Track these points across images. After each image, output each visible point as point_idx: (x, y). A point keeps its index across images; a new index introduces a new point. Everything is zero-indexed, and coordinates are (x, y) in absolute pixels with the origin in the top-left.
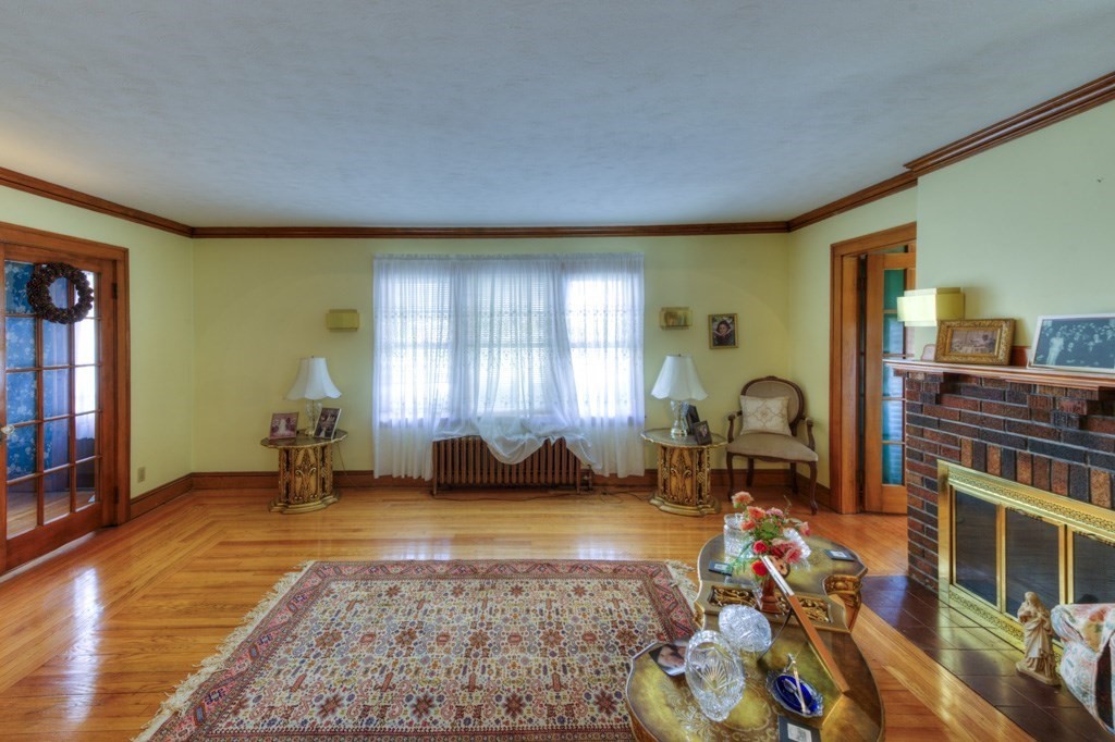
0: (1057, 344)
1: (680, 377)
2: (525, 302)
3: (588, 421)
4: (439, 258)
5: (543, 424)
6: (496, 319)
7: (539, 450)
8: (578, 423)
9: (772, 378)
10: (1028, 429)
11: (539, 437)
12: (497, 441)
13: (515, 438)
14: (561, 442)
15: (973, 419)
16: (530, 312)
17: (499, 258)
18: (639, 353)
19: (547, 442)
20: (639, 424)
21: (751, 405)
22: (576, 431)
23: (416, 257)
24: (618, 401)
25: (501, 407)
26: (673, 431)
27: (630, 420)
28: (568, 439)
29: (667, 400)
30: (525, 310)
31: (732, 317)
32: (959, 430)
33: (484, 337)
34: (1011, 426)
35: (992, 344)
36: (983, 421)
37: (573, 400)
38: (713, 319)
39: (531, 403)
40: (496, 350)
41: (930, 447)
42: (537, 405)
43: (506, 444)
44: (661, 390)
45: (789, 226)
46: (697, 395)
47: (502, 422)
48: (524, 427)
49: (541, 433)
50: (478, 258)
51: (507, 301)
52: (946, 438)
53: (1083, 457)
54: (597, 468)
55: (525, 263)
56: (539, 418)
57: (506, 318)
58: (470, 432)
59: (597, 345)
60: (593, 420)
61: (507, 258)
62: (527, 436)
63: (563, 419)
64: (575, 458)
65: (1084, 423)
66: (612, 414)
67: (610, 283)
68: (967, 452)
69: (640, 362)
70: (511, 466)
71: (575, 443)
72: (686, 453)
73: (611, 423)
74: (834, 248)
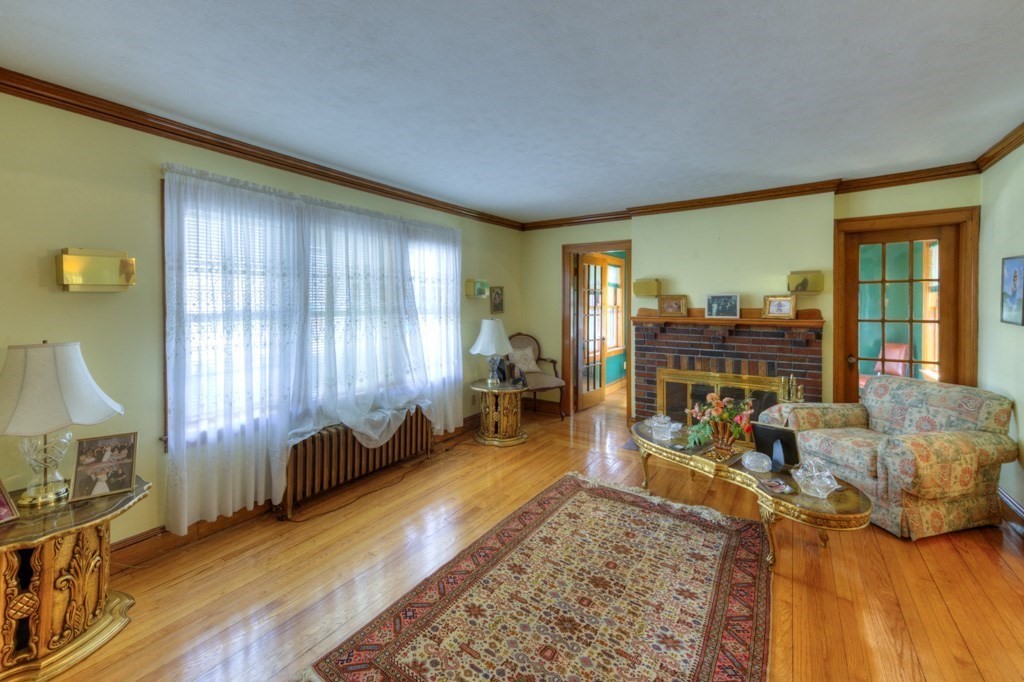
0: (715, 307)
2: (377, 264)
4: (279, 194)
5: (398, 396)
7: (404, 424)
9: (519, 334)
10: (700, 346)
11: (401, 410)
13: (379, 418)
14: (418, 409)
15: (674, 344)
17: (351, 209)
19: (409, 414)
23: (245, 186)
25: (363, 385)
26: (490, 381)
27: (455, 378)
28: (423, 406)
30: (379, 273)
31: (501, 289)
32: (667, 351)
34: (692, 345)
35: (679, 307)
36: (678, 345)
38: (492, 290)
39: (386, 376)
41: (649, 362)
42: (391, 377)
45: (524, 227)
47: (359, 401)
49: (401, 405)
50: (328, 205)
51: (360, 260)
52: (658, 356)
53: (720, 354)
55: (375, 221)
58: (325, 423)
59: (434, 312)
62: (389, 413)
64: (428, 423)
65: (724, 339)
66: (445, 374)
68: (671, 362)
71: (428, 408)
72: (513, 397)
73: (444, 384)
74: (564, 247)
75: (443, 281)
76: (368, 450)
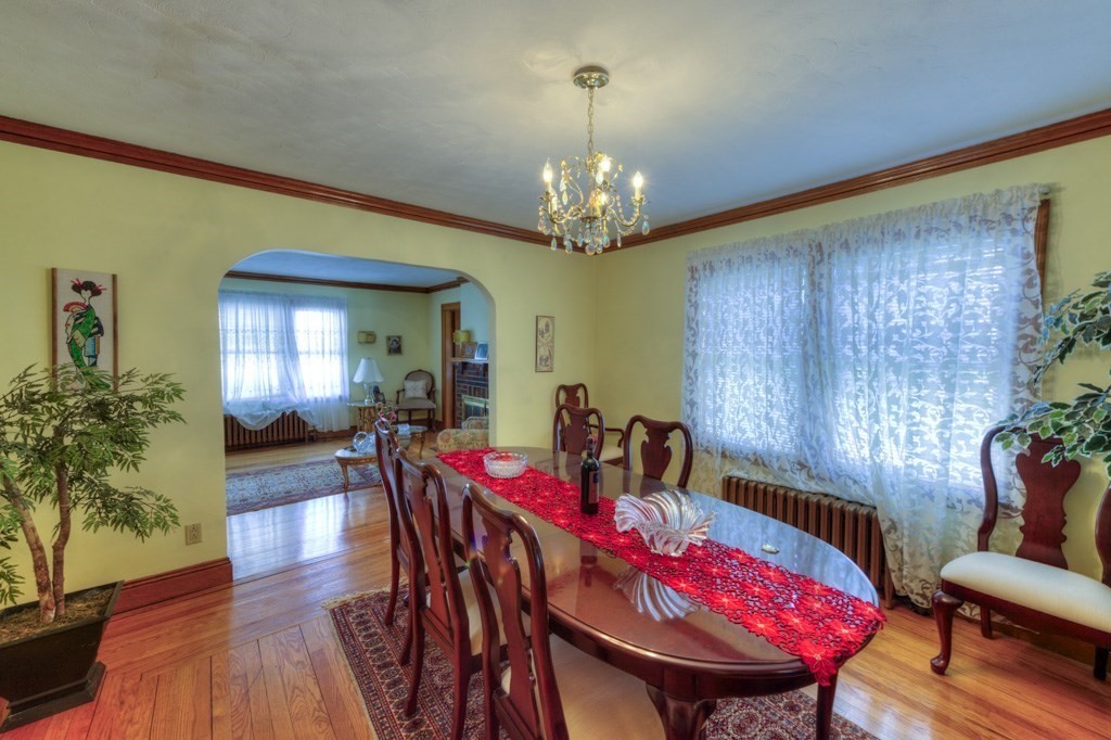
1: (369, 371)
2: (263, 324)
3: (312, 400)
5: (281, 403)
6: (241, 334)
7: (278, 420)
8: (305, 401)
9: (420, 371)
11: (278, 411)
12: (245, 415)
13: (259, 413)
14: (294, 413)
16: (267, 331)
17: (241, 292)
18: (345, 357)
19: (283, 414)
20: (346, 400)
21: (409, 385)
22: (304, 405)
24: (332, 387)
25: (247, 393)
26: (366, 401)
27: (340, 397)
28: (298, 411)
29: (362, 384)
30: (264, 329)
31: (399, 337)
33: (231, 346)
37: (302, 387)
38: (389, 338)
39: (270, 390)
40: (241, 356)
42: (275, 392)
43: (253, 417)
44: (358, 378)
45: (428, 290)
46: (379, 379)
47: (248, 404)
48: (265, 406)
49: (279, 409)
51: (249, 322)
54: (319, 427)
55: (262, 298)
56: (277, 400)
57: (249, 334)
59: (318, 353)
60: (316, 399)
61: (247, 293)
62: (268, 412)
63: (295, 398)
64: (304, 422)
66: (328, 395)
67: (325, 313)
69: (345, 363)
70: (256, 432)
71: (304, 413)
73: (328, 400)
74: (443, 306)
75: (327, 333)
76: (250, 431)
